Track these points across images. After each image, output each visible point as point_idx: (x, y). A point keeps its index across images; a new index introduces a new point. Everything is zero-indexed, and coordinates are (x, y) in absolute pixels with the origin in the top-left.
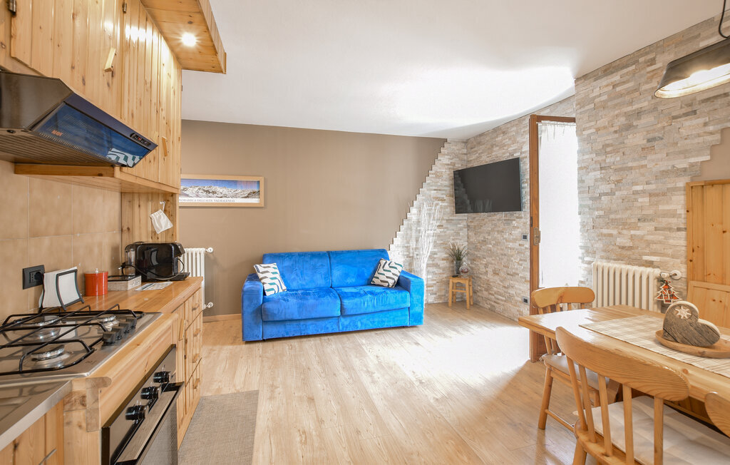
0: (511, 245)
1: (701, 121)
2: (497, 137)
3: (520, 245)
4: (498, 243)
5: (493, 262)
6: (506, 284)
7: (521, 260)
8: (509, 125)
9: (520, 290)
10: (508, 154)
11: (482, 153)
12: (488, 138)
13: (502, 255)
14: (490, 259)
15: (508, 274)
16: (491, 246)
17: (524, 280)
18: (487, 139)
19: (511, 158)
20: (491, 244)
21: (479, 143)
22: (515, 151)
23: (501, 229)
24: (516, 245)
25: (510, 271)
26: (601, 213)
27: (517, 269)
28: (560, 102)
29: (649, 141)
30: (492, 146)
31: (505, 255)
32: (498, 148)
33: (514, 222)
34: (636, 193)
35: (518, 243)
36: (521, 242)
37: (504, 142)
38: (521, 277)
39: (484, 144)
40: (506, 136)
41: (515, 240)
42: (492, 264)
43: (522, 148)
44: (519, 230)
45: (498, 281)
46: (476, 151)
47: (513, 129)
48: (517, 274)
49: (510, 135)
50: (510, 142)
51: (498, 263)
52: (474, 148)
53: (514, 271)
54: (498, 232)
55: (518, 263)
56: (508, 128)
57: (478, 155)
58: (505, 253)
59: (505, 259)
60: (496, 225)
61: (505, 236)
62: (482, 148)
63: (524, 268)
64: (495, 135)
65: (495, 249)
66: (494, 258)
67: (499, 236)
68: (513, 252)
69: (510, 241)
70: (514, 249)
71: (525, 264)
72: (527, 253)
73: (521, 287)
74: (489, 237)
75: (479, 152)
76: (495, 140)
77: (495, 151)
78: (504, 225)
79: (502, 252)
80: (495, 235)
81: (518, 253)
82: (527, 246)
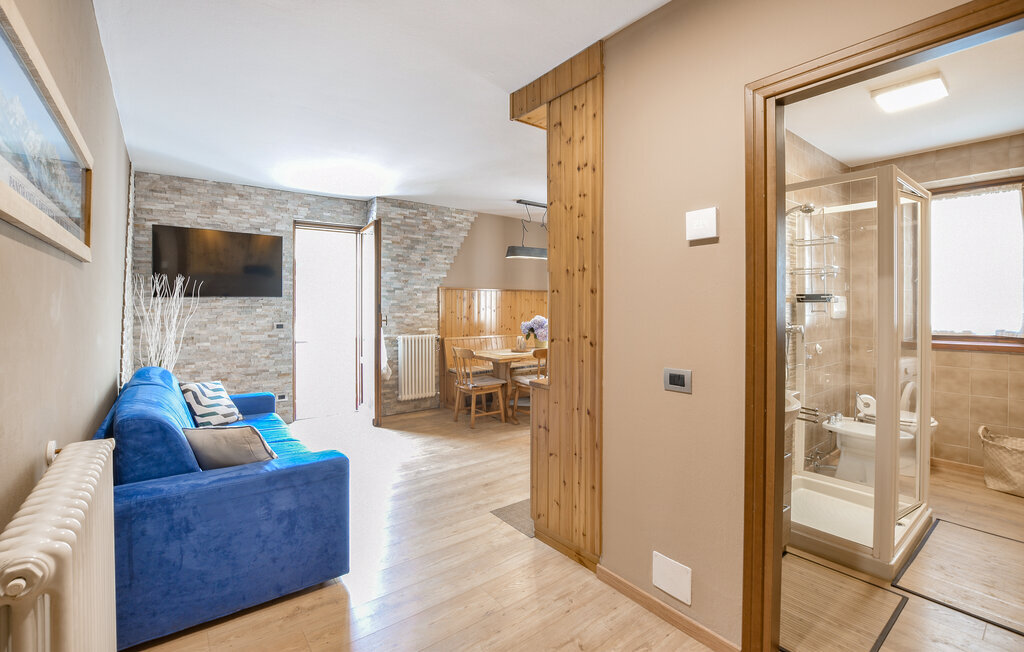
0: (253, 338)
1: (445, 256)
2: (226, 196)
3: (269, 336)
4: (227, 338)
5: (213, 365)
6: (243, 388)
7: (271, 353)
8: (252, 191)
9: (270, 388)
10: (248, 226)
11: (188, 207)
12: (202, 190)
13: (235, 352)
14: (206, 363)
15: (249, 375)
16: (208, 344)
17: (276, 375)
18: (199, 190)
20: (207, 340)
21: (179, 190)
22: (263, 225)
23: (232, 319)
24: (264, 337)
25: (251, 370)
26: (395, 302)
27: (265, 365)
28: (330, 198)
29: (422, 259)
30: (214, 205)
31: (241, 352)
32: (227, 212)
33: (259, 310)
34: (416, 290)
35: (267, 334)
36: (271, 333)
37: (240, 207)
38: (271, 373)
39: (192, 195)
40: (246, 202)
41: (259, 332)
42: (211, 369)
43: (274, 225)
44: (267, 319)
46: (167, 199)
47: (259, 198)
48: (264, 371)
49: (253, 202)
50: (253, 211)
51: (224, 365)
52: (161, 192)
53: (259, 368)
54: (226, 323)
55: (268, 357)
56: (250, 193)
57: (173, 206)
58: (242, 349)
59: (241, 358)
60: (219, 315)
61: (241, 328)
62: (186, 200)
63: (276, 361)
64: (221, 191)
65: (218, 347)
66: (215, 360)
67: (228, 328)
68: (257, 346)
69: (251, 333)
70: (259, 342)
71: (278, 357)
72: (282, 344)
73: (272, 385)
74: (203, 332)
75: (176, 203)
76: (220, 198)
77: (220, 213)
78: (239, 313)
79: (234, 349)
80: (218, 328)
81: (267, 346)
82: (282, 336)
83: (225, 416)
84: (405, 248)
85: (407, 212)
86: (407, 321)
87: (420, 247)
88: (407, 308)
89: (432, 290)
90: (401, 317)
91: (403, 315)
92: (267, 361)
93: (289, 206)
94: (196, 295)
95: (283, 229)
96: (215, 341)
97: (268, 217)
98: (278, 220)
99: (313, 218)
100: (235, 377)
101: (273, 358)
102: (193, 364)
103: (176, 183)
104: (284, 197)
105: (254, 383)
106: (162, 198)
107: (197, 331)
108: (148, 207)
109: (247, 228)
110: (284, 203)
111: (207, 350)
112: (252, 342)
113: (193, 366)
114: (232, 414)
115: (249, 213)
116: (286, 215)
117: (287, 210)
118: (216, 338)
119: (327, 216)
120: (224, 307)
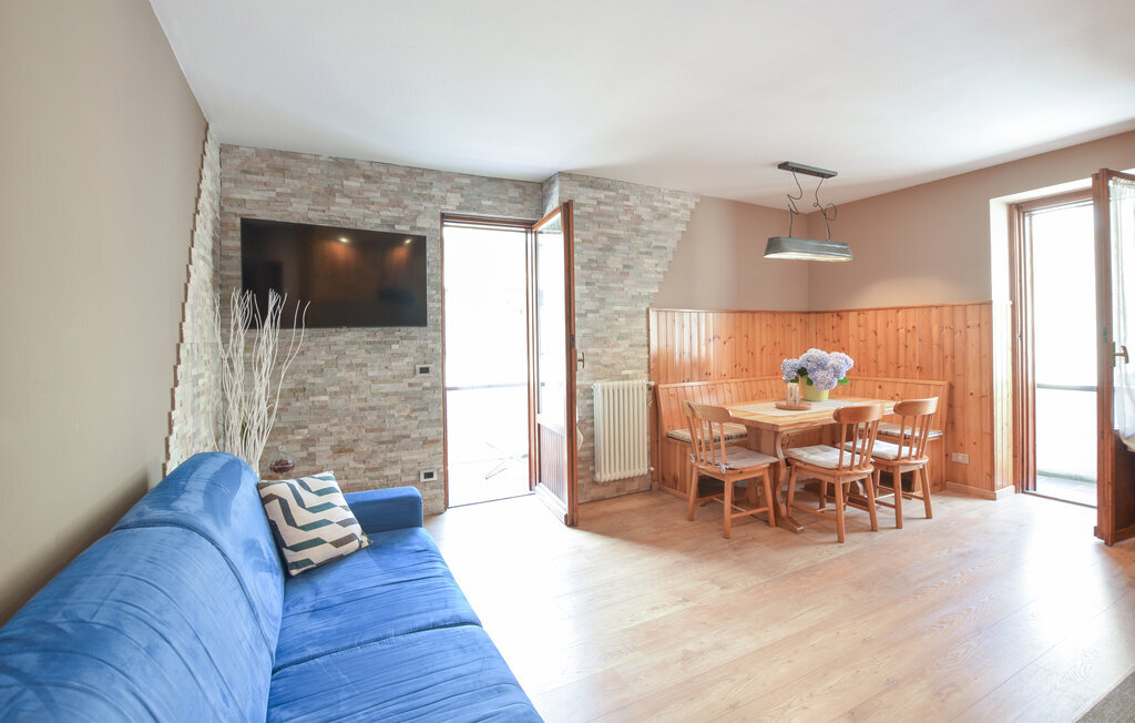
0: (387, 388)
2: (347, 179)
3: (410, 385)
4: (352, 389)
5: (334, 429)
6: (374, 462)
7: (414, 410)
8: (382, 170)
9: (412, 461)
10: (379, 221)
11: (294, 195)
12: (313, 170)
13: (363, 409)
14: (324, 425)
15: (382, 443)
16: (326, 398)
17: (421, 443)
18: (309, 170)
19: (386, 230)
20: (324, 393)
21: (282, 171)
22: (399, 220)
23: (359, 361)
24: (403, 387)
25: (386, 435)
26: (588, 331)
27: (405, 428)
28: (491, 179)
29: (625, 266)
30: (331, 192)
31: (372, 408)
32: (348, 201)
33: (395, 347)
35: (407, 381)
36: (412, 381)
37: (366, 194)
38: (413, 440)
39: (300, 178)
40: (374, 187)
41: (396, 379)
42: (331, 434)
43: (414, 219)
44: (407, 360)
45: (352, 464)
46: (265, 184)
47: (393, 180)
48: (404, 437)
49: (385, 187)
50: (385, 201)
51: (349, 428)
52: (257, 174)
53: (398, 433)
54: (350, 367)
55: (408, 417)
56: (380, 174)
57: (273, 194)
58: (372, 405)
59: (372, 417)
60: (341, 354)
61: (370, 374)
62: (291, 185)
63: (420, 422)
64: (341, 172)
65: (340, 402)
66: (335, 421)
67: (353, 374)
68: (394, 400)
69: (386, 381)
70: (396, 394)
71: (423, 416)
72: (428, 396)
73: (415, 457)
74: (319, 381)
75: (278, 190)
76: (338, 181)
77: (339, 204)
78: (368, 352)
79: (362, 405)
80: (339, 375)
81: (407, 399)
82: (428, 384)
83: (337, 544)
84: (599, 249)
85: (601, 195)
86: (606, 359)
87: (621, 247)
88: (605, 341)
89: (639, 312)
90: (597, 354)
91: (599, 351)
92: (407, 423)
93: (435, 191)
94: (299, 326)
95: (426, 226)
96: (336, 393)
97: (406, 207)
98: (420, 213)
99: (468, 209)
100: (364, 447)
101: (416, 418)
102: (305, 427)
103: (278, 160)
104: (426, 179)
105: (389, 455)
106: (259, 183)
107: (311, 379)
108: (238, 196)
109: (377, 225)
110: (426, 188)
111: (324, 407)
112: (386, 395)
113: (306, 431)
114: (351, 538)
115: (378, 203)
116: (430, 205)
117: (431, 198)
118: (336, 389)
119: (488, 206)
120: (347, 343)
